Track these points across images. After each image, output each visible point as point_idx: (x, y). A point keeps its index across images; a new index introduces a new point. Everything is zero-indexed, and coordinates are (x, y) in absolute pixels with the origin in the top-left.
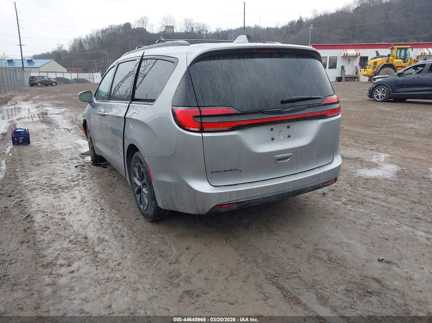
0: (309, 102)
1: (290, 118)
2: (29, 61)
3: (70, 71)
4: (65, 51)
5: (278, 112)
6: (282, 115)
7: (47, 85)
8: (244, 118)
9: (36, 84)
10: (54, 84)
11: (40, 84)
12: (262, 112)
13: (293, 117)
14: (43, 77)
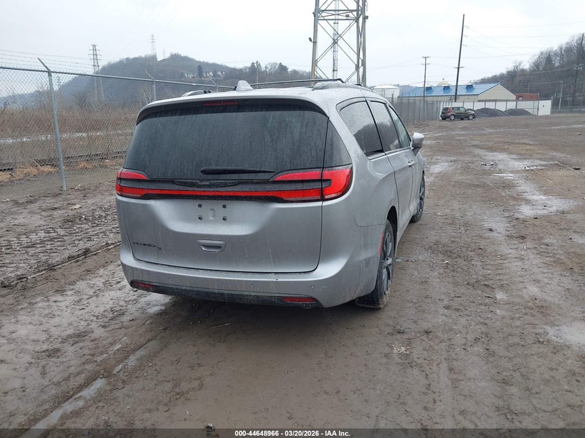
0: (245, 176)
1: (210, 194)
2: (469, 87)
3: (521, 99)
4: (523, 70)
5: (193, 185)
6: (198, 189)
7: (462, 119)
8: (152, 186)
9: (449, 117)
10: (471, 117)
11: (452, 118)
12: (172, 181)
13: (213, 194)
14: (458, 108)
